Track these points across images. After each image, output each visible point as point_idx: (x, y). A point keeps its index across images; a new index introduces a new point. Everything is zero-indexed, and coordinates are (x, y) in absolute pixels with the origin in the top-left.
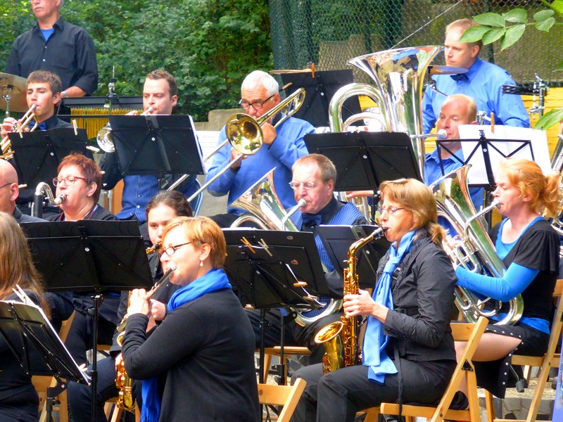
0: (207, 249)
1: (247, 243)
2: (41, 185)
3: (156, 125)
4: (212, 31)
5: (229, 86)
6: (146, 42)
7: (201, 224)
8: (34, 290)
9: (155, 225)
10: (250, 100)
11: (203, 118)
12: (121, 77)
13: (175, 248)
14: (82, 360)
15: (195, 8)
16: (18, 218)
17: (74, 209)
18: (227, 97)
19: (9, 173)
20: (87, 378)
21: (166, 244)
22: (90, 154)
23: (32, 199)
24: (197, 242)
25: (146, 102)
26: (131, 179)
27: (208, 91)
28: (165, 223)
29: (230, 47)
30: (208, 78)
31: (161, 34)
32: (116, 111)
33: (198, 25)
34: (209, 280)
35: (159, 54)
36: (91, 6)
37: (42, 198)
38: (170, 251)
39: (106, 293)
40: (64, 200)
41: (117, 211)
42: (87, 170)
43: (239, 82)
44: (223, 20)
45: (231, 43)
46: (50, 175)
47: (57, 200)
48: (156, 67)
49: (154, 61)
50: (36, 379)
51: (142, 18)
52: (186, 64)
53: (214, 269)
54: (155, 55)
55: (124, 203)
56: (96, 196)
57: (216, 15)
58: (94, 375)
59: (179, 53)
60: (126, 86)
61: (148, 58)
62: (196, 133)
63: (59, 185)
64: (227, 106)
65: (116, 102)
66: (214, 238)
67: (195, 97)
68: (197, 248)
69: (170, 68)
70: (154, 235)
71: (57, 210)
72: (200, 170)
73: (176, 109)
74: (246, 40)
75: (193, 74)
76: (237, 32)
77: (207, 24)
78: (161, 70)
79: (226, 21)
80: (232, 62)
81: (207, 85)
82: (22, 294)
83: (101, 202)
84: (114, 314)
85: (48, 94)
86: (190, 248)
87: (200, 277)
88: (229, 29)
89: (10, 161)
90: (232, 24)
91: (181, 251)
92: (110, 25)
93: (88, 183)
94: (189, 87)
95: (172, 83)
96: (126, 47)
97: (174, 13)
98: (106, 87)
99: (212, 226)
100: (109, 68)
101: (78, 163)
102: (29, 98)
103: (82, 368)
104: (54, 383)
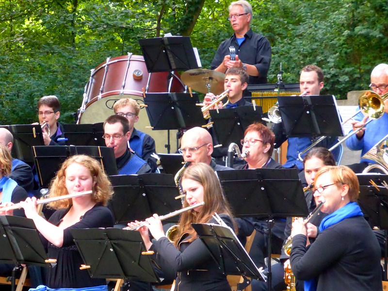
0: (347, 189)
1: (374, 184)
2: (232, 145)
3: (310, 102)
4: (350, 37)
5: (362, 74)
6: (304, 45)
7: (342, 171)
9: (309, 171)
10: (377, 84)
11: (343, 97)
12: (286, 70)
13: (324, 188)
15: (338, 22)
17: (254, 162)
18: (360, 82)
20: (264, 277)
21: (317, 185)
22: (265, 123)
23: (226, 154)
24: (339, 183)
25: (302, 87)
27: (347, 78)
28: (316, 170)
29: (363, 48)
30: (347, 69)
31: (314, 40)
32: (283, 93)
33: (340, 33)
34: (347, 210)
35: (313, 53)
36: (266, 22)
37: (233, 154)
38: (320, 190)
39: (276, 219)
40: (247, 155)
41: (284, 163)
42: (264, 134)
43: (369, 72)
44: (357, 29)
45: (363, 45)
47: (243, 155)
48: (310, 62)
49: (309, 58)
50: (230, 278)
51: (301, 29)
52: (332, 60)
53: (351, 202)
54: (310, 54)
55: (288, 157)
56: (270, 152)
57: (352, 26)
58: (269, 275)
59: (326, 53)
60: (290, 76)
61: (305, 56)
62: (338, 108)
63: (245, 145)
64: (360, 89)
65: (282, 87)
66: (351, 181)
67: (338, 82)
68: (339, 187)
69: (320, 64)
70: (309, 178)
71: (242, 162)
72: (340, 133)
74: (373, 42)
75: (336, 67)
76: (367, 37)
77: (346, 32)
78: (313, 65)
79: (359, 30)
80: (364, 58)
81: (347, 74)
82: (219, 219)
84: (282, 233)
85: (238, 83)
86: (335, 187)
87: (341, 207)
88: (361, 35)
90: (364, 32)
91: (328, 190)
92: (279, 35)
93: (264, 143)
94: (334, 76)
95: (320, 74)
96: (289, 49)
97: (323, 25)
98: (276, 77)
99: (349, 172)
100: (278, 64)
101: (258, 130)
102: (225, 85)
103: (260, 270)
104: (242, 280)
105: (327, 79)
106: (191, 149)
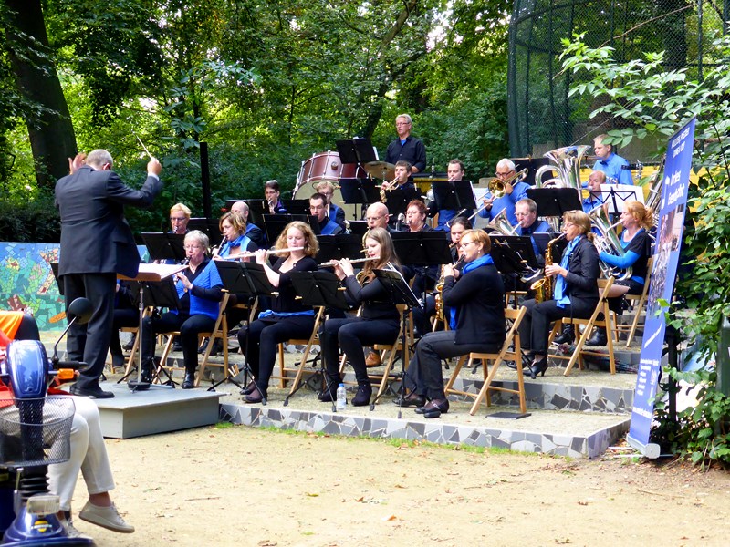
0: (482, 245)
1: (498, 242)
2: (401, 214)
3: (454, 185)
4: (481, 140)
5: (489, 166)
6: (449, 146)
7: (477, 233)
8: (397, 265)
9: (454, 234)
10: (501, 172)
11: (476, 182)
12: (437, 163)
13: (466, 245)
14: (419, 297)
15: (473, 129)
16: (389, 231)
17: (415, 227)
18: (489, 171)
19: (384, 210)
20: (422, 305)
21: (461, 242)
22: (423, 200)
23: (396, 221)
24: (476, 241)
25: (449, 175)
26: (442, 211)
27: (479, 169)
28: (459, 233)
29: (489, 148)
30: (479, 163)
31: (456, 142)
33: (474, 138)
34: (482, 260)
35: (455, 152)
36: (423, 130)
37: (401, 221)
38: (464, 246)
39: (430, 266)
40: (411, 222)
41: (436, 227)
42: (421, 208)
43: (495, 165)
44: (486, 135)
45: (490, 145)
46: (404, 210)
47: (408, 222)
48: (454, 158)
49: (453, 155)
51: (447, 135)
52: (468, 156)
53: (486, 254)
54: (454, 152)
55: (439, 223)
56: (425, 220)
57: (482, 132)
58: (425, 304)
59: (465, 151)
60: (440, 167)
61: (450, 154)
62: (473, 189)
63: (408, 215)
64: (488, 176)
65: (435, 175)
66: (485, 239)
67: (473, 172)
68: (477, 244)
69: (461, 158)
70: (454, 238)
71: (408, 227)
72: (475, 207)
73: (463, 177)
74: (497, 144)
75: (471, 161)
76: (493, 140)
77: (479, 137)
78: (457, 159)
79: (488, 135)
80: (490, 155)
81: (479, 166)
82: (391, 266)
83: (427, 222)
84: (435, 276)
85: (405, 172)
86: (473, 244)
87: (478, 258)
88: (489, 139)
89: (385, 204)
90: (491, 137)
91: (469, 246)
92: (433, 139)
93: (421, 214)
94: (470, 167)
95: (461, 165)
96: (439, 149)
97: (463, 132)
98: (430, 168)
99: (484, 233)
100: (432, 159)
101: (417, 204)
102: (396, 173)
103: (419, 301)
104: (406, 307)
105: (465, 170)
106: (374, 218)
